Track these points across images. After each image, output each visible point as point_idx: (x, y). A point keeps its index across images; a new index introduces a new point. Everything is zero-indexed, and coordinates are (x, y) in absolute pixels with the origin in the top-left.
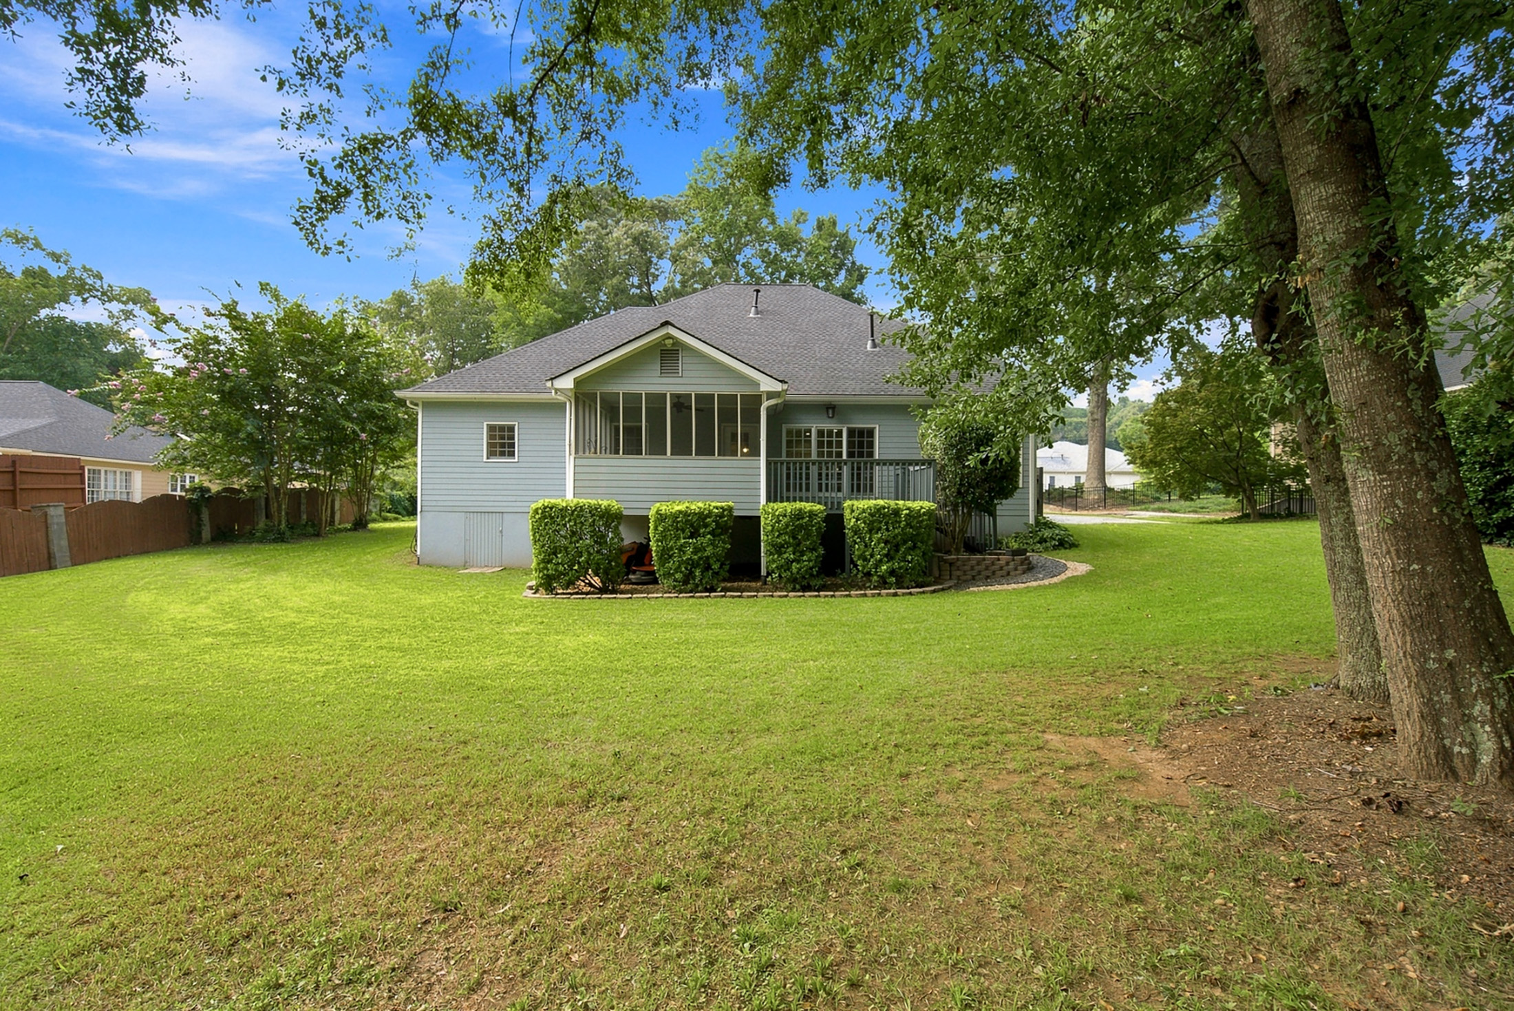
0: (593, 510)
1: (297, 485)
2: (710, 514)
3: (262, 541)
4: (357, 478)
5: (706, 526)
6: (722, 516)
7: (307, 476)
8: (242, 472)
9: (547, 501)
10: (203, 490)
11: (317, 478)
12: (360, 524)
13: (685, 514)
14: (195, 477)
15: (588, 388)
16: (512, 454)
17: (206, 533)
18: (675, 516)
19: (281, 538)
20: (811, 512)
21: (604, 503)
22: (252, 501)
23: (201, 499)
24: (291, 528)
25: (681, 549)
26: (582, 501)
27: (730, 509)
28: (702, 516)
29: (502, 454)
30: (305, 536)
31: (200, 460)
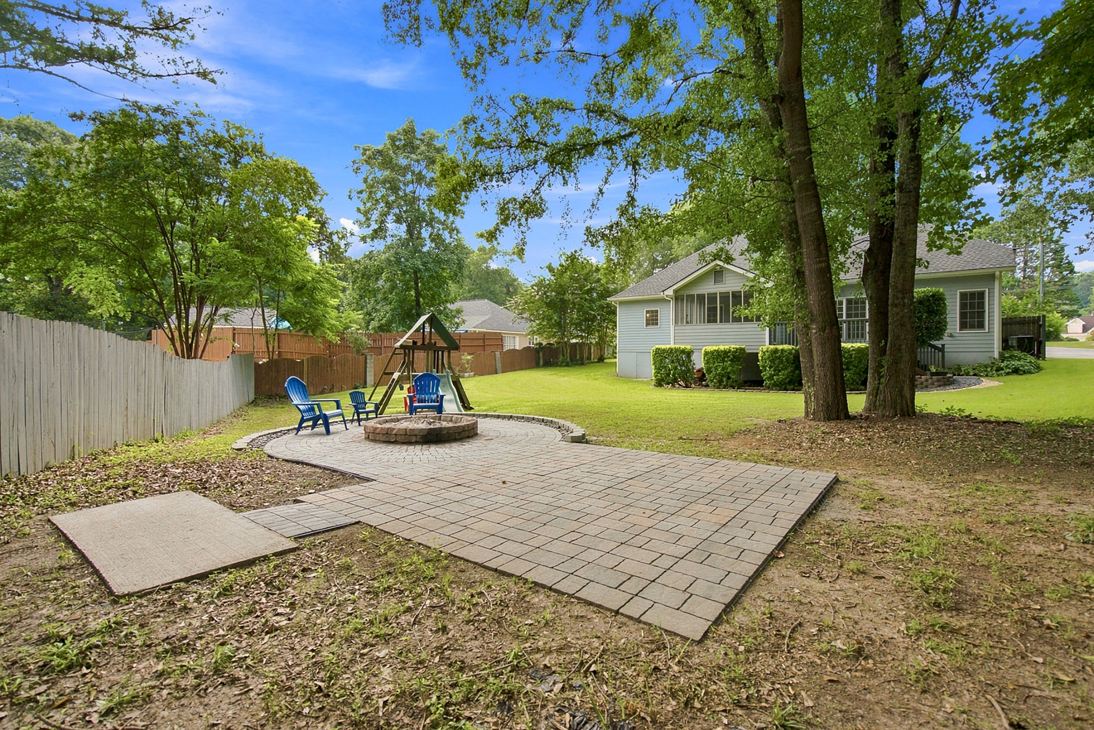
0: (677, 350)
1: (574, 341)
2: (730, 351)
3: (561, 366)
4: (600, 337)
5: (728, 357)
6: (736, 352)
7: (578, 336)
8: (554, 336)
9: (657, 346)
10: (541, 344)
11: (582, 337)
12: (601, 360)
13: (717, 351)
14: (538, 339)
15: (681, 293)
16: (657, 324)
17: (541, 363)
18: (712, 353)
19: (567, 365)
20: (782, 350)
21: (683, 347)
22: (557, 348)
23: (540, 347)
24: (572, 360)
25: (716, 369)
26: (677, 346)
27: (743, 349)
28: (726, 353)
29: (653, 324)
30: (577, 364)
31: (539, 332)
